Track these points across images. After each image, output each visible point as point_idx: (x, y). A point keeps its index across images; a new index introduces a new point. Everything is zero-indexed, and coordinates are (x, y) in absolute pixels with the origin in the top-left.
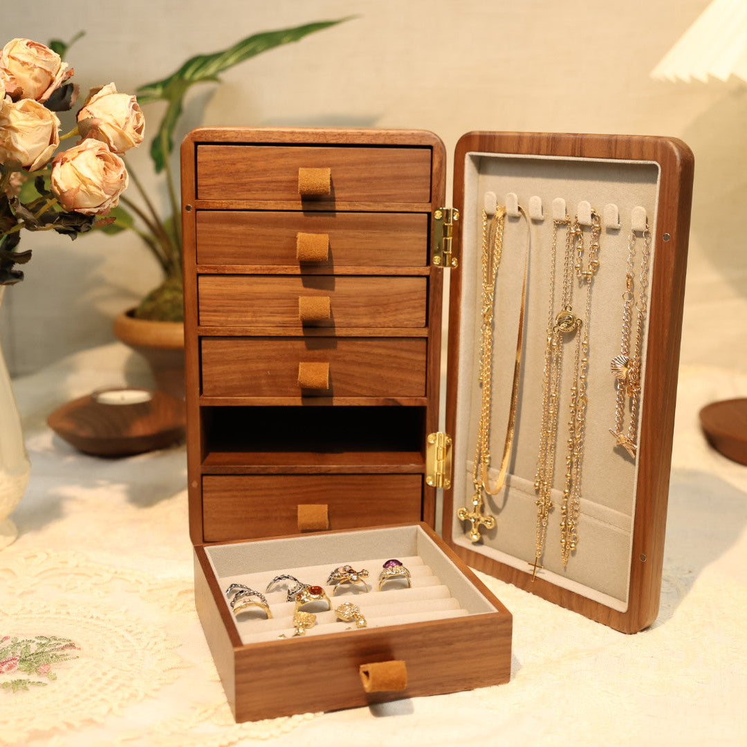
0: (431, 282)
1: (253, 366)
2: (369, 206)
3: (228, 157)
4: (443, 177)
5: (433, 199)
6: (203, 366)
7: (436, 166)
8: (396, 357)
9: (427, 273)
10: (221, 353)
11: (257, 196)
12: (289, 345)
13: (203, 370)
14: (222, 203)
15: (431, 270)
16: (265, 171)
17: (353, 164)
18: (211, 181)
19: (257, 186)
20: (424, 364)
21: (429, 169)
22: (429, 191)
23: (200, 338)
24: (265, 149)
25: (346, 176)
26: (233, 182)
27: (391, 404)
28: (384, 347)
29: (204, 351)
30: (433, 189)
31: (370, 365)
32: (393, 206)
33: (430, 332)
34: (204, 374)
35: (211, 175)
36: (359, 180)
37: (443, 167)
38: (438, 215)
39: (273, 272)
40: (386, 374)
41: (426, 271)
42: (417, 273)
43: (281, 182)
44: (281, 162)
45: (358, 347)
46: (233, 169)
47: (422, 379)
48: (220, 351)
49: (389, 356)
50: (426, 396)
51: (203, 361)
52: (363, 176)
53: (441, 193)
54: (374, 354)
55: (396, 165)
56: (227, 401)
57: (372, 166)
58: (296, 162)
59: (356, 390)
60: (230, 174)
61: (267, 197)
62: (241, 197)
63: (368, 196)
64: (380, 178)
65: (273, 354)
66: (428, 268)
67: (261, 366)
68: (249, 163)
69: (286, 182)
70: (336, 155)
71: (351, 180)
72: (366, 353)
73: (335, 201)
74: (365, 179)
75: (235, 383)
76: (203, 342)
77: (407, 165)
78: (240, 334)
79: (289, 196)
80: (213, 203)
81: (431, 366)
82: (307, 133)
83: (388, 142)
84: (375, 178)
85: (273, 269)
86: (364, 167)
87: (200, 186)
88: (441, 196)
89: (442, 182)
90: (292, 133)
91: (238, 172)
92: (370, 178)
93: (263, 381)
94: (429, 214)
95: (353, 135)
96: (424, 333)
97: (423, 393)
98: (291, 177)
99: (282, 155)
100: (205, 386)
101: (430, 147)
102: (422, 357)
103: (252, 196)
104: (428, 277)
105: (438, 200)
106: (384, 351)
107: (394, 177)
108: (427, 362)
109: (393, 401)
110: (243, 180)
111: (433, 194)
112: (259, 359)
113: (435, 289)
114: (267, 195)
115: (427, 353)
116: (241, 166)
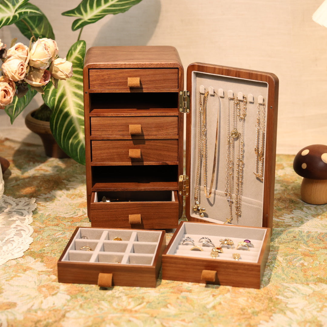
0: (179, 118)
1: (111, 151)
2: (155, 90)
3: (101, 74)
4: (183, 79)
5: (179, 87)
7: (180, 75)
8: (166, 146)
9: (178, 115)
10: (99, 146)
11: (112, 88)
12: (125, 142)
13: (92, 152)
14: (99, 91)
16: (115, 78)
17: (148, 75)
18: (94, 83)
19: (112, 84)
20: (177, 149)
21: (177, 76)
22: (177, 84)
23: (91, 141)
24: (115, 70)
25: (146, 79)
26: (103, 83)
27: (164, 164)
28: (162, 143)
29: (92, 146)
30: (179, 83)
31: (157, 150)
32: (163, 90)
33: (179, 137)
34: (92, 154)
35: (95, 80)
36: (150, 81)
37: (183, 76)
38: (181, 93)
39: (118, 116)
40: (162, 153)
42: (173, 115)
43: (121, 82)
44: (121, 75)
45: (151, 143)
46: (102, 78)
47: (176, 155)
49: (164, 146)
51: (92, 149)
52: (152, 79)
54: (158, 145)
55: (165, 75)
56: (102, 164)
57: (155, 76)
58: (127, 75)
59: (151, 159)
60: (102, 80)
62: (106, 88)
63: (154, 87)
64: (159, 80)
65: (119, 146)
66: (178, 113)
67: (114, 150)
68: (109, 75)
69: (123, 82)
70: (141, 72)
71: (147, 81)
72: (155, 145)
73: (142, 89)
74: (153, 81)
75: (104, 157)
77: (169, 75)
78: (107, 139)
79: (124, 88)
80: (96, 91)
82: (131, 64)
83: (161, 67)
84: (157, 80)
85: (119, 114)
86: (152, 76)
87: (91, 84)
88: (182, 86)
89: (182, 81)
90: (125, 64)
91: (105, 79)
92: (155, 80)
93: (115, 156)
95: (148, 64)
96: (177, 137)
97: (177, 160)
98: (125, 81)
99: (121, 73)
100: (93, 159)
101: (178, 68)
102: (176, 146)
103: (110, 88)
104: (178, 116)
105: (181, 87)
106: (161, 144)
107: (164, 80)
108: (178, 148)
109: (165, 163)
110: (107, 82)
111: (179, 85)
112: (114, 148)
113: (180, 121)
114: (116, 87)
115: (178, 145)
116: (106, 77)
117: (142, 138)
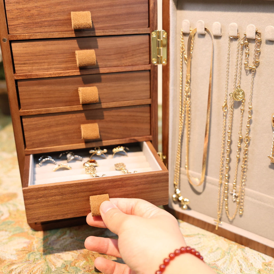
0: (152, 73)
1: (54, 129)
2: (114, 32)
3: (25, 6)
4: (156, 12)
5: (151, 25)
6: (25, 133)
7: (152, 5)
8: (134, 116)
9: (149, 68)
10: (35, 124)
11: (46, 30)
13: (25, 135)
14: (25, 36)
15: (151, 66)
16: (50, 13)
18: (16, 22)
19: (46, 23)
20: (149, 118)
21: (147, 7)
22: (147, 21)
23: (21, 117)
25: (100, 14)
26: (31, 22)
27: (133, 141)
29: (24, 124)
30: (151, 19)
31: (120, 122)
32: (128, 31)
33: (152, 101)
34: (25, 137)
35: (17, 18)
36: (107, 16)
37: (156, 5)
38: (154, 35)
39: (61, 75)
40: (129, 125)
41: (148, 67)
42: (143, 69)
43: (60, 20)
45: (113, 113)
46: (29, 14)
47: (148, 126)
48: (34, 123)
49: (130, 116)
50: (151, 134)
51: (24, 130)
52: (109, 14)
53: (155, 22)
54: (122, 116)
55: (128, 6)
57: (114, 8)
59: (114, 136)
60: (28, 17)
61: (52, 30)
62: (37, 31)
63: (113, 26)
64: (119, 15)
65: (65, 121)
66: (150, 65)
67: (59, 129)
68: (39, 9)
69: (63, 20)
71: (103, 17)
72: (118, 115)
73: (94, 30)
74: (110, 16)
75: (44, 140)
76: (23, 120)
77: (134, 6)
78: (45, 113)
79: (66, 29)
80: (20, 36)
81: (153, 119)
84: (116, 15)
85: (61, 73)
86: (109, 8)
87: (10, 26)
88: (155, 24)
89: (156, 16)
91: (33, 15)
92: (114, 15)
93: (61, 137)
94: (149, 35)
96: (149, 101)
97: (149, 133)
98: (66, 17)
100: (27, 143)
102: (148, 115)
103: (43, 30)
104: (150, 71)
105: (153, 26)
106: (127, 114)
107: (128, 14)
108: (151, 117)
109: (134, 139)
110: (37, 21)
111: (151, 22)
112: (57, 125)
113: (154, 77)
114: (53, 29)
115: (150, 112)
116: (34, 12)
117: (99, 107)
